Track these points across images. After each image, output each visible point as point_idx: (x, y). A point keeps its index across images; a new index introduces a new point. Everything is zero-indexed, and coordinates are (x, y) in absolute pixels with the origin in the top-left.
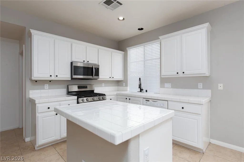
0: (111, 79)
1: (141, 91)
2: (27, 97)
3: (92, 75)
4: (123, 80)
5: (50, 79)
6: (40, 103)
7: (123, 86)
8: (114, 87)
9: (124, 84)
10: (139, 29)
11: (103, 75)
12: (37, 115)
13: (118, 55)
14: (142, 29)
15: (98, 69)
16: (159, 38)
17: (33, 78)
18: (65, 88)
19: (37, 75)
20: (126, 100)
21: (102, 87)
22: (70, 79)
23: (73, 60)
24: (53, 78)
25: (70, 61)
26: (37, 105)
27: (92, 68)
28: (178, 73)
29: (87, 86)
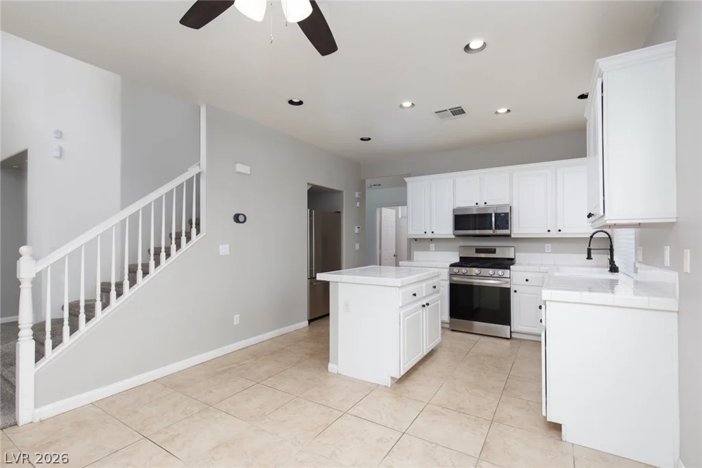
3: (491, 228)
11: (519, 228)
15: (506, 215)
21: (544, 252)
22: (453, 237)
23: (456, 206)
25: (452, 208)
27: (491, 214)
29: (495, 249)
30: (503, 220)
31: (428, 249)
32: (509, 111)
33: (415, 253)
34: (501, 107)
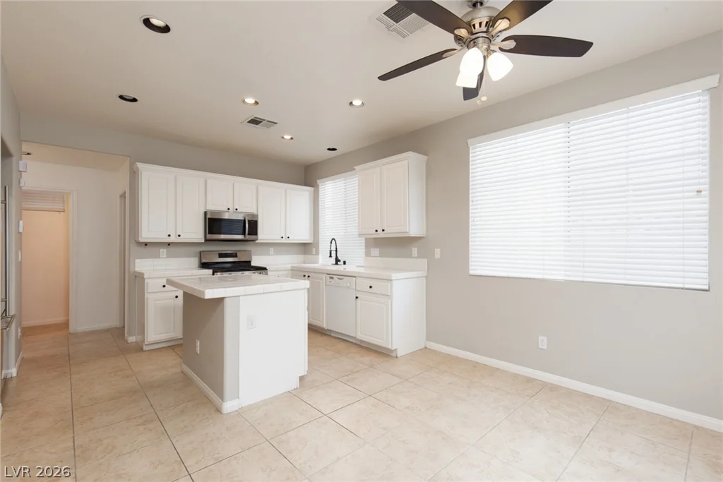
0: (283, 241)
1: (336, 264)
2: (132, 269)
3: (244, 233)
4: (310, 243)
5: (169, 240)
6: (151, 276)
7: (312, 254)
8: (295, 256)
9: (314, 250)
10: (329, 149)
11: (263, 234)
12: (146, 295)
13: (301, 195)
14: (334, 149)
15: (256, 222)
16: (354, 169)
17: (141, 240)
18: (195, 256)
19: (146, 234)
20: (304, 278)
21: (269, 255)
22: (203, 241)
23: (208, 209)
24: (173, 239)
25: (203, 210)
26: (146, 281)
27: (245, 221)
28: (376, 231)
29: (236, 254)
30: (251, 227)
31: (158, 256)
32: (292, 138)
33: (137, 261)
34: (289, 134)
